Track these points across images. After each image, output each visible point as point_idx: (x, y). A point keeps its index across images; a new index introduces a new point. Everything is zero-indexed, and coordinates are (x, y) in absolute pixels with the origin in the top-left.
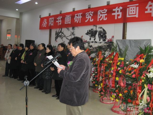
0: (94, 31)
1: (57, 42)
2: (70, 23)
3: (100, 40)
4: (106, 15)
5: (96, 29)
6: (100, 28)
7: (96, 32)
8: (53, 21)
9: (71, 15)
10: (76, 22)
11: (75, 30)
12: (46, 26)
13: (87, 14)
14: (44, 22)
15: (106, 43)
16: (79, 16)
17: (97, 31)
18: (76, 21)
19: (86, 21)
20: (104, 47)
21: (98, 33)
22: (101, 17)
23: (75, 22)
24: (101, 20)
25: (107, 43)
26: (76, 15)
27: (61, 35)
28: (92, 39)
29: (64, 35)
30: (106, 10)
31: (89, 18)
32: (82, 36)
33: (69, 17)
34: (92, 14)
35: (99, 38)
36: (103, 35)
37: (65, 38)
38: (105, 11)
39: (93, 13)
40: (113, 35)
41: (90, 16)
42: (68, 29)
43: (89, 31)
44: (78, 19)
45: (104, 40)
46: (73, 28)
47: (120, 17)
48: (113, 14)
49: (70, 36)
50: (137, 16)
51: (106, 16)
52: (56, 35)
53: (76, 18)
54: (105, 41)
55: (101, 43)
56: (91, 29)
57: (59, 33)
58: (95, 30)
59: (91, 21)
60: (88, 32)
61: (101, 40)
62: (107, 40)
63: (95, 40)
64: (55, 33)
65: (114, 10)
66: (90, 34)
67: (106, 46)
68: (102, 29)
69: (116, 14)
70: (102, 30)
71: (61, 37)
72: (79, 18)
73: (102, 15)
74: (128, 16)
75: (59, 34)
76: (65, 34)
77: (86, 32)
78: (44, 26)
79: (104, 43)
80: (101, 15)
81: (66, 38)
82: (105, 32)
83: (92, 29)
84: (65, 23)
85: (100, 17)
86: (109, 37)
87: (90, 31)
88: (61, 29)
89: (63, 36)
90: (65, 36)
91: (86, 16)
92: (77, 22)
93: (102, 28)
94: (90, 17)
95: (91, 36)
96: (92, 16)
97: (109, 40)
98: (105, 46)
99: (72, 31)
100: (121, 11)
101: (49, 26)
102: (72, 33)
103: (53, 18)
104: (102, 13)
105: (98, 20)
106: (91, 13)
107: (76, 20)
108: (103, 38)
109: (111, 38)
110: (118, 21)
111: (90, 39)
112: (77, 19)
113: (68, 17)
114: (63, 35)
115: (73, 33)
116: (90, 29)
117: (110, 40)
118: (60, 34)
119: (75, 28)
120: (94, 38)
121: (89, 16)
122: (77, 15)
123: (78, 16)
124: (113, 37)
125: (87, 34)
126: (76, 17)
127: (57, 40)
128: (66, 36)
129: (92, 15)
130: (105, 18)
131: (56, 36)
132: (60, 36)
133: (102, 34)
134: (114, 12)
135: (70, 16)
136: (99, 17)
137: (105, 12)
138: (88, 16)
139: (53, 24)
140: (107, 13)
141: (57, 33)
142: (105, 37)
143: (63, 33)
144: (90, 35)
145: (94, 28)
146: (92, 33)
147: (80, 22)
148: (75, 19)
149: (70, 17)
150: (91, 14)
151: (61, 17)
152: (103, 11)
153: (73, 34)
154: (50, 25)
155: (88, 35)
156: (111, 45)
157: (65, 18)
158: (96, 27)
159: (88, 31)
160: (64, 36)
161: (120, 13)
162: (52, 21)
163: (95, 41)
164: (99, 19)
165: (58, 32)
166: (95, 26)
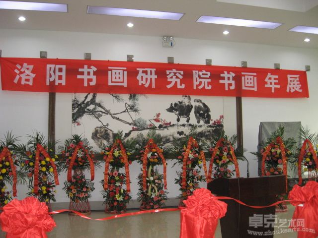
0: (186, 106)
1: (79, 124)
2: (125, 85)
3: (198, 122)
4: (210, 80)
5: (189, 102)
6: (198, 101)
7: (190, 108)
8: (63, 74)
9: (126, 68)
10: (143, 85)
11: (137, 100)
12: (31, 83)
13: (170, 74)
14: (21, 73)
15: (210, 126)
16: (151, 74)
17: (192, 106)
18: (144, 82)
19: (169, 86)
20: (207, 133)
21: (193, 110)
22: (201, 83)
23: (140, 84)
24: (200, 87)
25: (213, 127)
26: (141, 70)
27: (95, 108)
28: (183, 120)
29: (106, 110)
30: (209, 74)
31: (176, 82)
32: (159, 114)
33: (121, 72)
34: (182, 75)
35: (196, 118)
36: (204, 113)
37: (109, 116)
38: (207, 74)
39: (182, 73)
40: (221, 114)
41: (177, 77)
42: (117, 98)
43: (173, 105)
44: (147, 79)
45: (207, 122)
46: (133, 97)
47: (233, 88)
48: (221, 81)
49: (125, 112)
50: (255, 89)
51: (209, 83)
52: (74, 108)
53: (142, 77)
54: (209, 123)
55: (201, 126)
56: (179, 102)
57: (88, 104)
58: (187, 104)
59: (179, 86)
60: (171, 107)
61: (202, 122)
62: (211, 122)
63: (188, 121)
64: (71, 103)
65: (222, 75)
66: (176, 110)
67: (211, 131)
68: (202, 103)
69: (226, 82)
70: (201, 105)
71: (93, 114)
72: (151, 79)
73: (201, 80)
74: (244, 88)
75: (88, 108)
76: (107, 108)
77: (169, 107)
78: (23, 82)
79: (208, 127)
80: (199, 80)
81: (113, 118)
82: (207, 109)
83: (181, 103)
84: (110, 84)
85: (198, 83)
86: (214, 117)
87: (176, 104)
88: (94, 97)
89: (101, 111)
90: (107, 112)
91: (168, 77)
92: (147, 86)
93: (201, 101)
94: (178, 81)
95: (180, 114)
96: (180, 80)
97: (215, 121)
98: (209, 131)
99: (130, 103)
100: (234, 79)
101: (48, 84)
102: (129, 107)
103: (64, 67)
104: (202, 76)
105: (195, 88)
106: (180, 73)
107: (142, 80)
108: (205, 118)
109: (218, 119)
110: (229, 93)
111: (178, 120)
112: (144, 79)
113: (118, 72)
114: (100, 109)
115: (133, 106)
116: (177, 102)
117: (217, 122)
118: (91, 107)
119: (136, 97)
120: (186, 119)
121: (174, 77)
122: (146, 72)
123: (147, 74)
124: (222, 117)
125: (171, 110)
126: (140, 74)
127: (79, 120)
128: (112, 112)
129: (181, 77)
130: (208, 86)
131: (75, 111)
132: (92, 112)
133: (202, 112)
134: (223, 78)
135: (124, 70)
136: (195, 83)
137: (208, 76)
138: (172, 77)
139: (63, 82)
140: (210, 78)
141: (80, 105)
142: (209, 117)
143: (99, 105)
144: (178, 113)
145: (186, 101)
146: (182, 110)
147: (154, 86)
148: (139, 78)
149: (125, 73)
150: (177, 75)
151: (94, 69)
152: (203, 74)
153: (133, 108)
154: (53, 83)
155: (173, 112)
156: (219, 130)
157: (110, 72)
158: (190, 98)
159: (171, 104)
160: (103, 113)
161: (233, 82)
162: (58, 73)
163: (189, 123)
164: (197, 86)
165: (83, 103)
166: (186, 96)
